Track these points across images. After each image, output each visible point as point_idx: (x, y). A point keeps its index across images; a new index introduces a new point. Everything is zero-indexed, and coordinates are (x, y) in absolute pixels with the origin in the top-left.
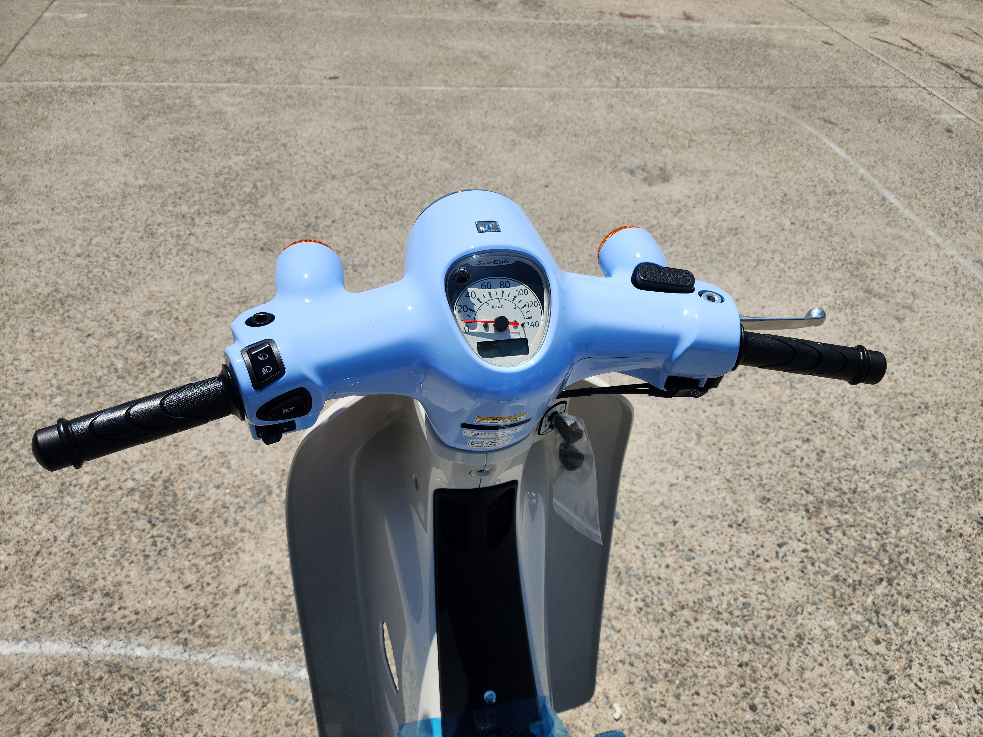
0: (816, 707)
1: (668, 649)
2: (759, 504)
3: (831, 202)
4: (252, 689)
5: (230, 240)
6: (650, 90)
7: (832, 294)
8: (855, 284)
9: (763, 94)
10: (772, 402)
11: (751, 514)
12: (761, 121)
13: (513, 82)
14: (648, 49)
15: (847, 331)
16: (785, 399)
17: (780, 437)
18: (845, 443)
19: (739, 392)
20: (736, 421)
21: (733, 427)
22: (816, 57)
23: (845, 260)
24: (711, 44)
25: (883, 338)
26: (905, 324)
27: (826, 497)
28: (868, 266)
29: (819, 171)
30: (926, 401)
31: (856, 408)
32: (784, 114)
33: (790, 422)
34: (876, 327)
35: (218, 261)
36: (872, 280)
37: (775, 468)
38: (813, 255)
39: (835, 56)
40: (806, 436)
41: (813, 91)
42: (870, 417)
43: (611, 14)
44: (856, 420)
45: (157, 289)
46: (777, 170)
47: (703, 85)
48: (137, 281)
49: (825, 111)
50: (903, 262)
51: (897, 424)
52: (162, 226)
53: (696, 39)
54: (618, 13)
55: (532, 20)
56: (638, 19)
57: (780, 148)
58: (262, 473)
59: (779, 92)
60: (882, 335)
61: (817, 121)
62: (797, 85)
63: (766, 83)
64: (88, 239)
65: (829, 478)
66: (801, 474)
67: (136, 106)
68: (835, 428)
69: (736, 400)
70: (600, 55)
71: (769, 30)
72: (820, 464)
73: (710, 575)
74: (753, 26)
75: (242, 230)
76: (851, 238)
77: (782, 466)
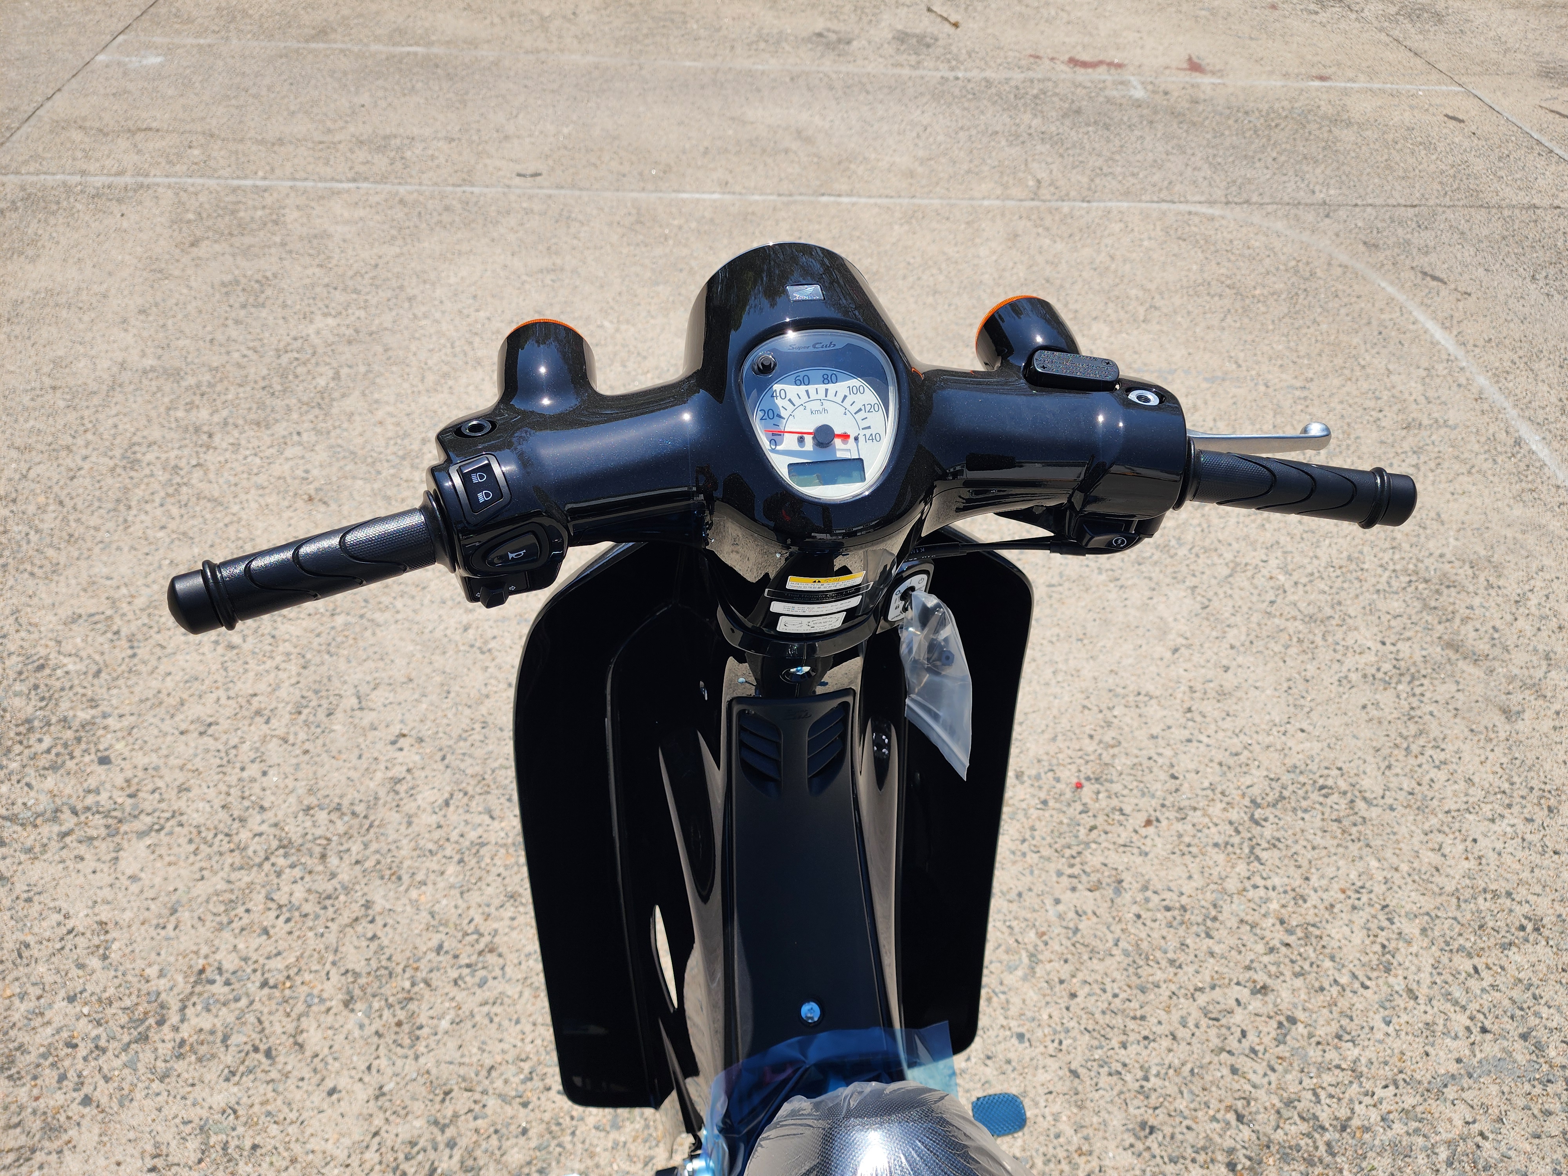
2: (1130, 1139)
3: (1406, 446)
5: (261, 479)
6: (1095, 204)
7: (1375, 646)
8: (1428, 629)
9: (1310, 217)
10: (1202, 889)
11: (1107, 1162)
12: (1297, 272)
13: (845, 187)
14: (1107, 127)
15: (1393, 735)
16: (1232, 885)
17: (1206, 976)
18: (1343, 1004)
19: (1139, 860)
20: (1117, 928)
21: (1110, 944)
22: (1429, 146)
23: (1416, 573)
24: (1228, 118)
25: (1466, 757)
26: (1520, 725)
27: (1279, 1136)
28: (1463, 589)
29: (1394, 378)
31: (1382, 917)
32: (1344, 258)
33: (1233, 941)
34: (1459, 728)
35: (227, 520)
36: (1465, 620)
37: (1182, 1050)
38: (1350, 558)
39: (1466, 144)
40: (1261, 978)
41: (1411, 212)
42: (1409, 943)
43: (1052, 59)
44: (1377, 948)
45: (105, 571)
46: (1310, 374)
47: (1197, 198)
48: (76, 554)
49: (1427, 253)
50: (1539, 583)
51: (1466, 965)
52: (155, 447)
53: (1200, 108)
54: (1066, 58)
55: (906, 72)
56: (1102, 69)
57: (1324, 327)
58: (161, 974)
59: (1342, 213)
60: (1466, 748)
61: (1408, 275)
62: (1379, 201)
63: (1319, 196)
64: (24, 467)
65: (1293, 1088)
66: (1234, 1071)
67: (189, 222)
68: (1328, 964)
69: (1127, 877)
70: (1014, 138)
71: (1346, 92)
72: (1282, 1050)
74: (1317, 83)
75: (287, 459)
76: (1435, 525)
77: (1196, 1047)
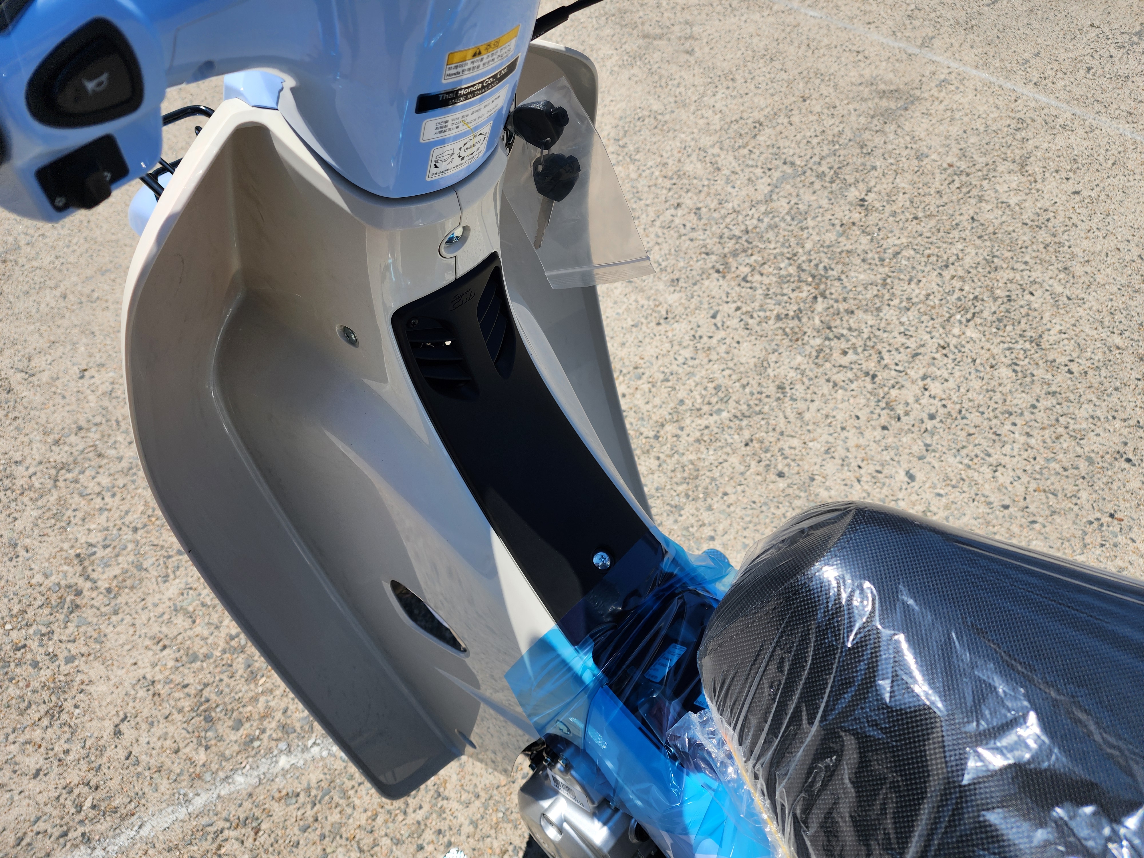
0: (831, 439)
1: (673, 471)
4: (228, 825)
30: (757, 118)
73: (669, 381)
